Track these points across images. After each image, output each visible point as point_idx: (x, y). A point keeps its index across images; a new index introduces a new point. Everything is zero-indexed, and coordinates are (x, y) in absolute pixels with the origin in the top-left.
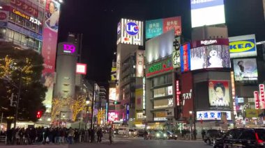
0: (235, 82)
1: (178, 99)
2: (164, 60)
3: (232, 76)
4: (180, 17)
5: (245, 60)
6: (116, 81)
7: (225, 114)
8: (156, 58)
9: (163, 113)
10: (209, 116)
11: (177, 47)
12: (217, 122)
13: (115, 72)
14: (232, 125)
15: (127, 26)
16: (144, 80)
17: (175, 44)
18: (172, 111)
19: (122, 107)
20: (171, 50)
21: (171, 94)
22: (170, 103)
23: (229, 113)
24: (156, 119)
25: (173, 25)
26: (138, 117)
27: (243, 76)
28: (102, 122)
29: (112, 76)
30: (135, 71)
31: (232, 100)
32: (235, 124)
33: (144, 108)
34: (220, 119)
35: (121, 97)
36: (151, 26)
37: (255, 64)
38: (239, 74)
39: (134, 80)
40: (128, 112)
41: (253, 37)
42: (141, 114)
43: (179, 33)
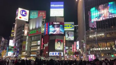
0: (66, 40)
1: (42, 46)
2: (37, 29)
3: (65, 38)
4: (46, 11)
5: (70, 32)
6: (14, 37)
7: (61, 53)
8: (34, 28)
9: (35, 53)
10: (54, 54)
11: (44, 24)
12: (57, 57)
13: (13, 33)
14: (63, 58)
15: (21, 12)
16: (27, 37)
17: (43, 22)
18: (39, 52)
19: (16, 49)
20: (41, 25)
21: (39, 44)
22: (38, 48)
23: (62, 53)
24: (31, 55)
25: (42, 14)
26: (23, 54)
27: (68, 38)
28: (4, 56)
29: (12, 34)
30: (24, 33)
31: (64, 48)
32: (64, 58)
33: (26, 50)
34: (58, 55)
35: (15, 44)
36: (32, 13)
37: (73, 34)
38: (67, 37)
39: (22, 37)
40: (18, 52)
41: (73, 23)
42: (25, 53)
43: (45, 18)
